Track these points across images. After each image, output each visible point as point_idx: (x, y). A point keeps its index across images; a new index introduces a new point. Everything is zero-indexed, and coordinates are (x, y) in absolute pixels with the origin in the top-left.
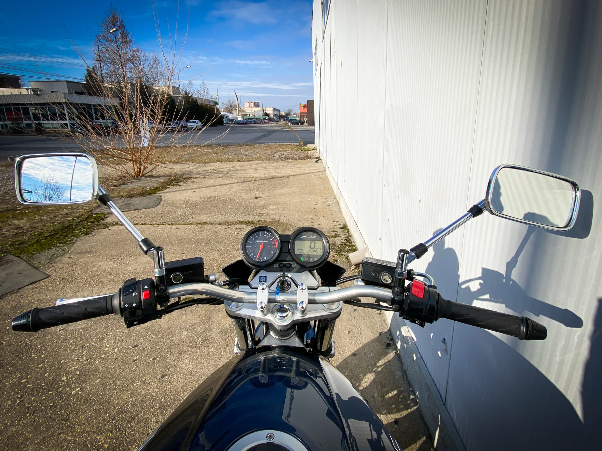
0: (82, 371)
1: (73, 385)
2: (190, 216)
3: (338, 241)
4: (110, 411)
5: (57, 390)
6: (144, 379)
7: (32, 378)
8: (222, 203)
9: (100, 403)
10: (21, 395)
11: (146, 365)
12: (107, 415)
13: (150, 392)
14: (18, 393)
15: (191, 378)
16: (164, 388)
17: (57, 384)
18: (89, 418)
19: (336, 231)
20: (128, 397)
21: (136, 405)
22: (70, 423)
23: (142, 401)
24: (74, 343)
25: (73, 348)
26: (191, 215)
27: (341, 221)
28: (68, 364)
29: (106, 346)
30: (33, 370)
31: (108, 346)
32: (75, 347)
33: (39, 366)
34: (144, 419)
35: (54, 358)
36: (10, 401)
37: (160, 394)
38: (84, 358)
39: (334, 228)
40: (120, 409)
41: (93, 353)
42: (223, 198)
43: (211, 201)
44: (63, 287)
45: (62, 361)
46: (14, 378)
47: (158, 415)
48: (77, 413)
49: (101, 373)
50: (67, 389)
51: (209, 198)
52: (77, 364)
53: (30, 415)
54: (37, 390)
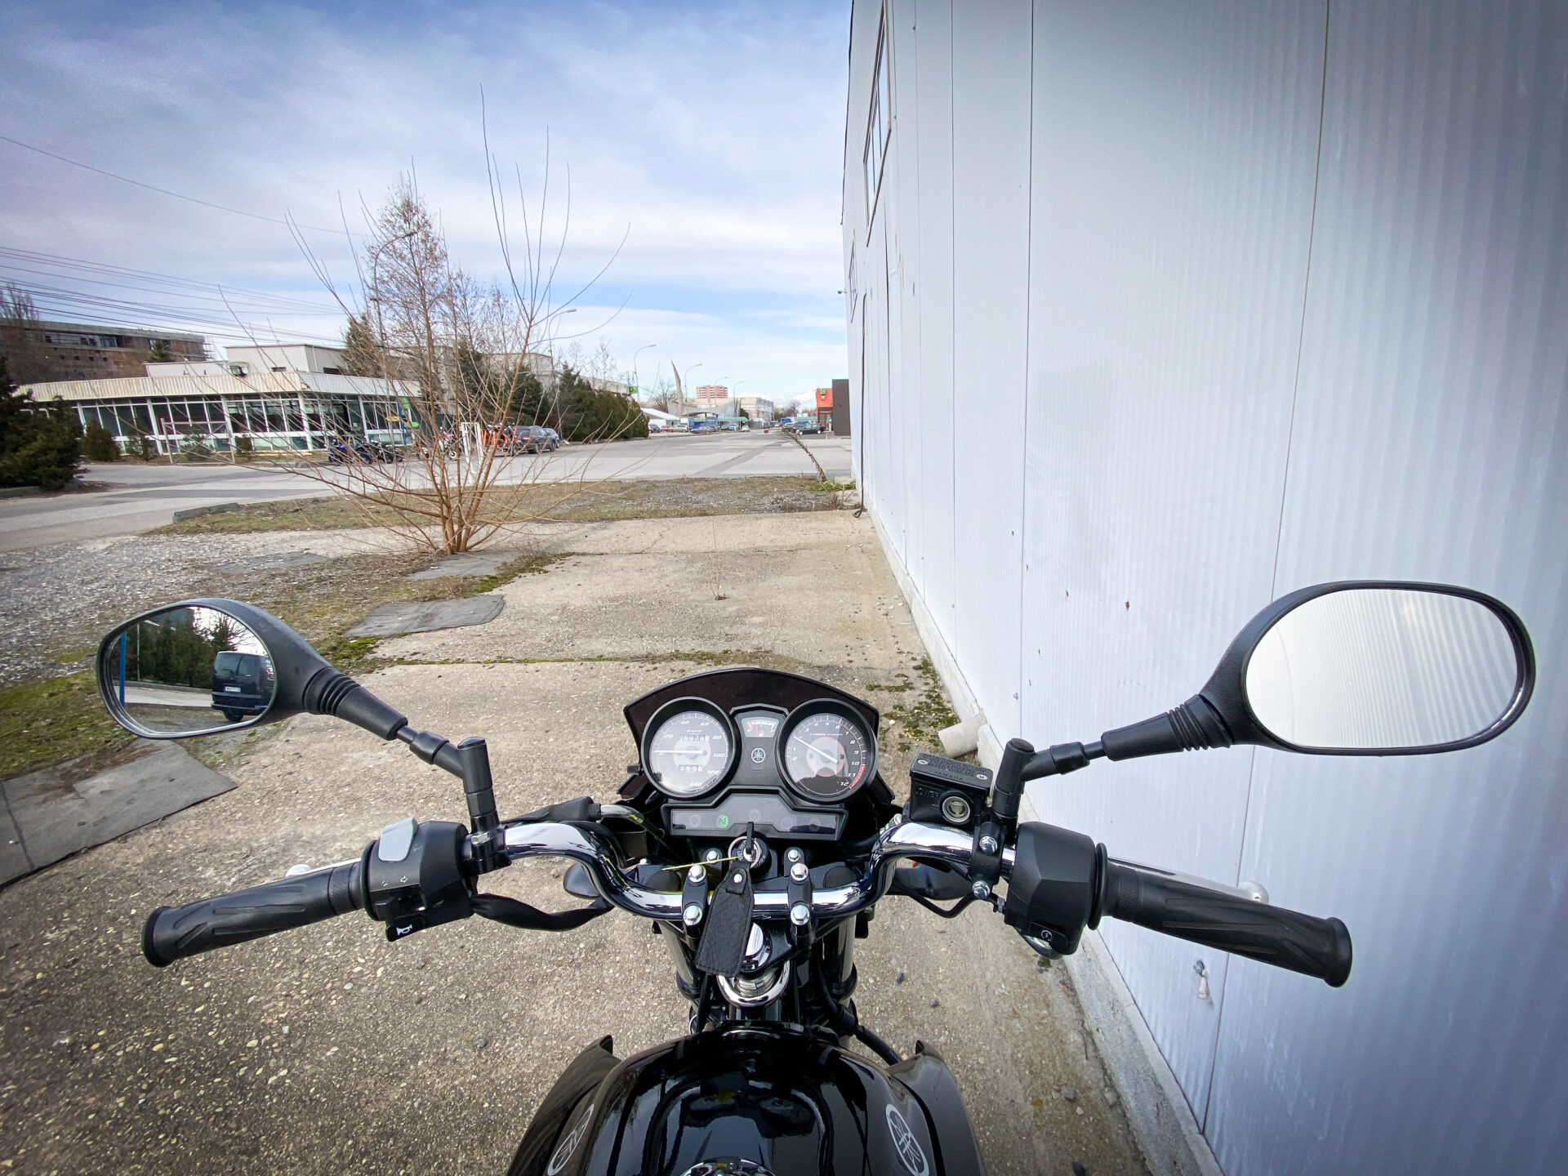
0: (296, 1025)
1: (274, 1060)
2: (567, 641)
3: (910, 699)
4: (356, 1133)
5: (233, 1073)
6: (443, 1050)
7: (179, 1040)
8: (643, 612)
9: (333, 1110)
10: (149, 1085)
11: (449, 1010)
12: (350, 1142)
13: (456, 1082)
14: (143, 1078)
15: (558, 1048)
16: (491, 1072)
17: (236, 1057)
18: (305, 1148)
19: (903, 675)
20: (402, 1095)
21: (422, 1116)
22: (258, 1159)
23: (436, 1106)
24: (283, 953)
25: (278, 965)
26: (571, 639)
27: (916, 651)
28: (265, 1007)
29: (356, 961)
30: (181, 1021)
31: (362, 961)
32: (282, 965)
33: (197, 1010)
34: (437, 1156)
35: (232, 989)
36: (123, 1099)
37: (479, 1088)
38: (304, 991)
39: (900, 667)
40: (381, 1126)
41: (324, 979)
42: (645, 600)
43: (617, 607)
44: (267, 813)
45: (251, 999)
46: (135, 1040)
47: (472, 1145)
48: (278, 1134)
49: (340, 1030)
50: (258, 1073)
51: (612, 600)
52: (284, 1006)
53: (166, 1137)
54: (187, 1071)
